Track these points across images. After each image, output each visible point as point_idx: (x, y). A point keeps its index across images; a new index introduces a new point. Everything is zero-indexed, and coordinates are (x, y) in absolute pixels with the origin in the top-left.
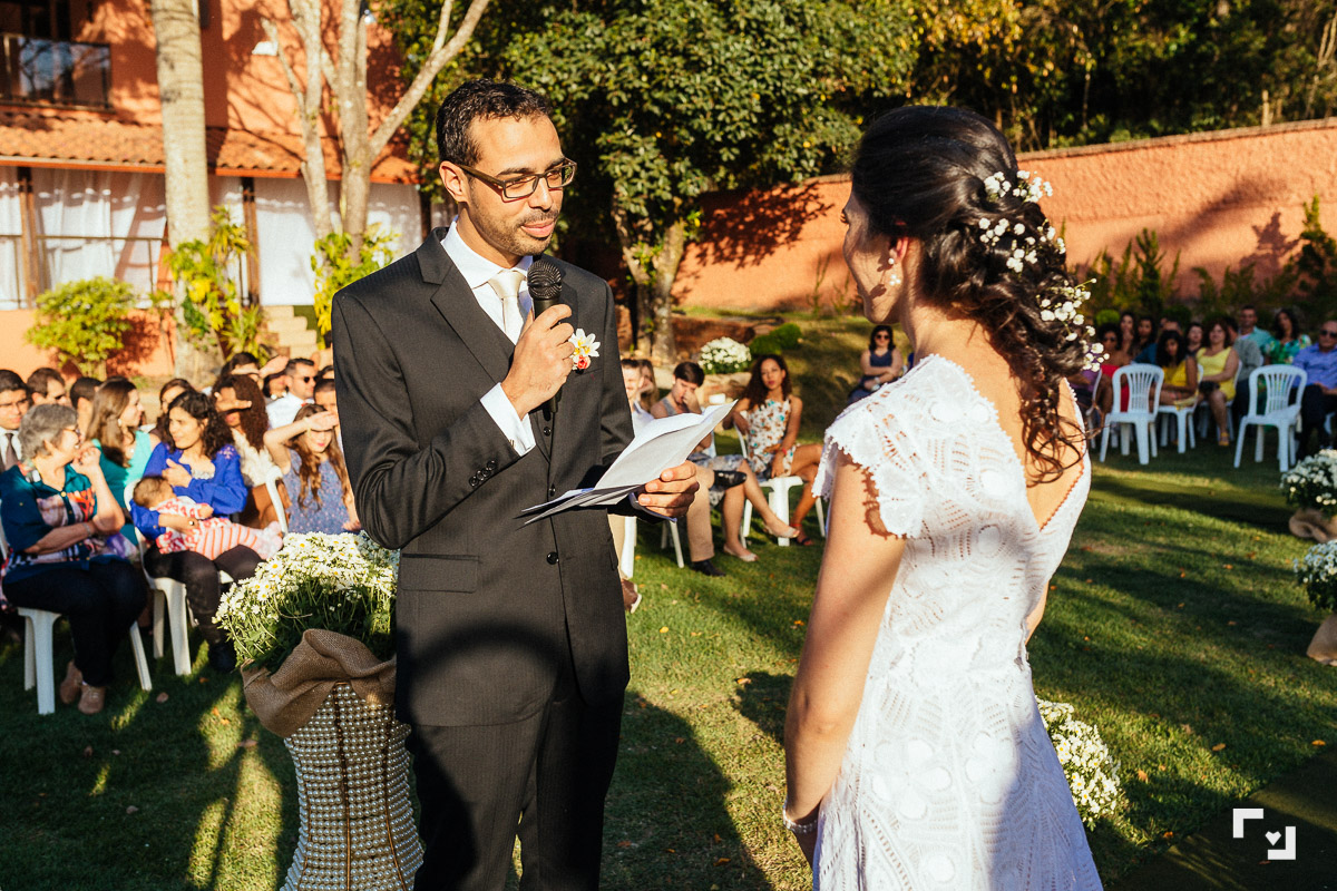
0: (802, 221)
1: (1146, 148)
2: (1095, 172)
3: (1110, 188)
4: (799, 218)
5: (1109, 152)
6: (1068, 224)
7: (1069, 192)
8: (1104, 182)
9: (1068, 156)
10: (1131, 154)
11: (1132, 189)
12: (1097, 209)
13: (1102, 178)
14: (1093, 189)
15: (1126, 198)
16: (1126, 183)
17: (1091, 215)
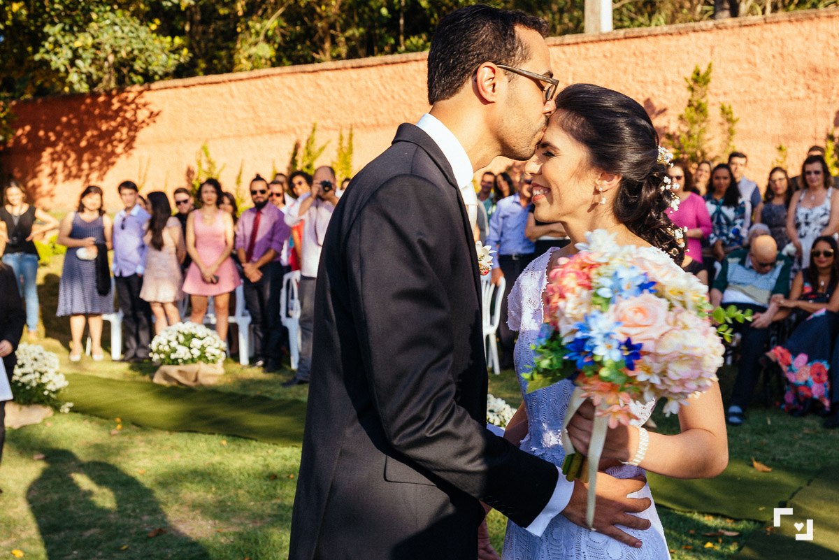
0: (136, 129)
1: (417, 61)
2: (375, 82)
3: (389, 97)
4: (133, 126)
5: (387, 64)
6: (355, 131)
7: (354, 101)
8: (384, 92)
9: (353, 68)
10: (405, 65)
11: (406, 98)
12: (379, 117)
13: (381, 87)
14: (374, 97)
15: (402, 106)
16: (402, 93)
17: (375, 122)
